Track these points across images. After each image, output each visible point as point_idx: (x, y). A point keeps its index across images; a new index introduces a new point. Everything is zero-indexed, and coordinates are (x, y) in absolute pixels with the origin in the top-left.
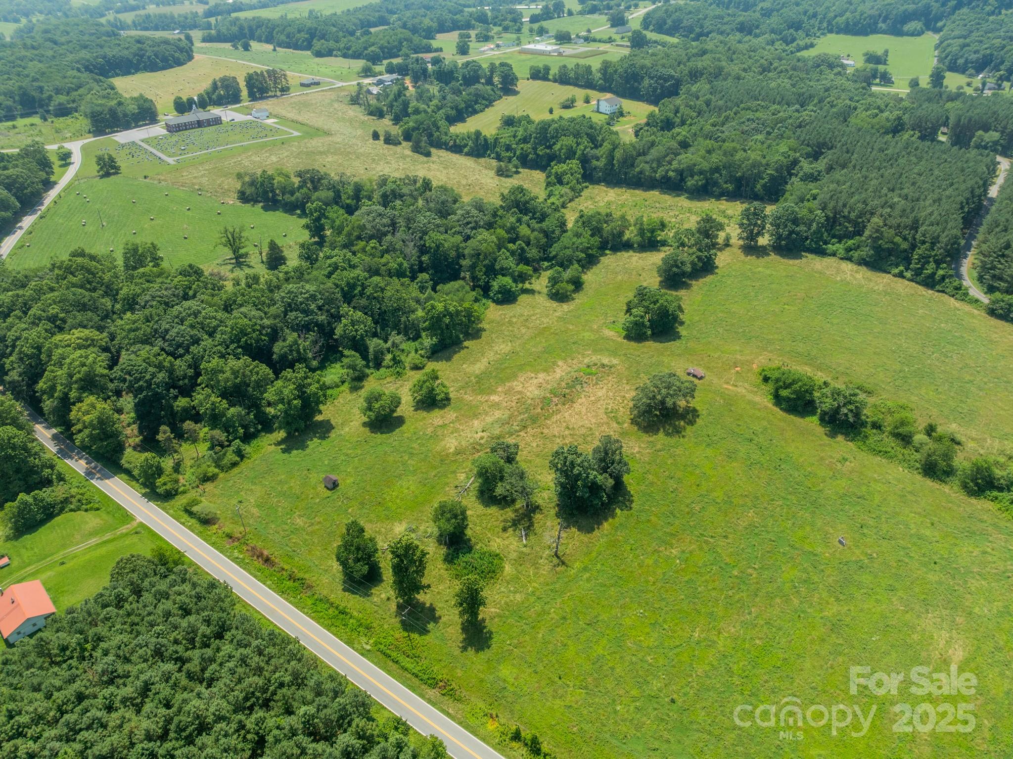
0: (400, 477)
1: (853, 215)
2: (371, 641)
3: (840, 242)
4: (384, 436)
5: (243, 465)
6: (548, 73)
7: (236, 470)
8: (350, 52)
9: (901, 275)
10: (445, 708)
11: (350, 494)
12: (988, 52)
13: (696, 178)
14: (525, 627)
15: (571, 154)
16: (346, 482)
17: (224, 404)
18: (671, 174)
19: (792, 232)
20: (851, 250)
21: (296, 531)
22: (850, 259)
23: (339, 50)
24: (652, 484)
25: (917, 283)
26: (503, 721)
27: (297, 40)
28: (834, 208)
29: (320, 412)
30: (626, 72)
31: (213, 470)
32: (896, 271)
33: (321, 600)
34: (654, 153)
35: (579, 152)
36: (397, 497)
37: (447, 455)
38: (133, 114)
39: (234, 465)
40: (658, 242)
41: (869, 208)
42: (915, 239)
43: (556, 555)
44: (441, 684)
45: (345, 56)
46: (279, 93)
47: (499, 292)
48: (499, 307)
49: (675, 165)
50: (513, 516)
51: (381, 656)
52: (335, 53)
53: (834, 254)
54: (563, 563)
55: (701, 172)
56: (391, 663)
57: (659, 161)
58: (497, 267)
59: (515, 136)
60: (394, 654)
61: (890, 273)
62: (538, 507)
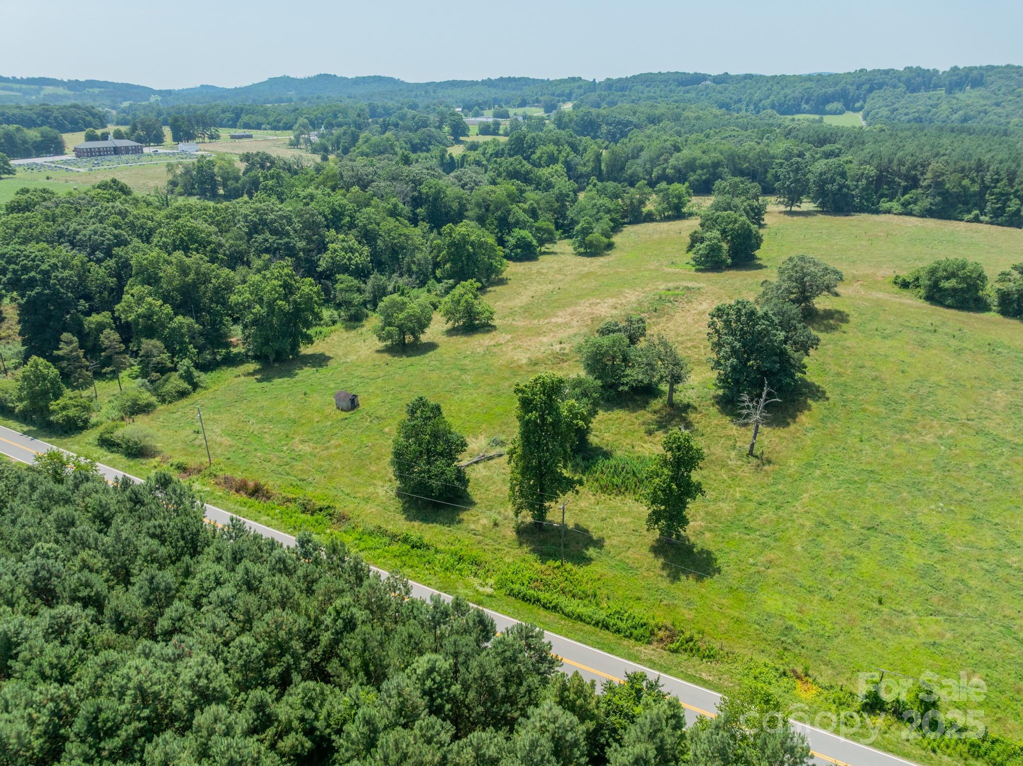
0: (455, 391)
1: (903, 169)
2: (491, 581)
3: (891, 201)
4: (413, 359)
5: (196, 397)
6: (498, 129)
7: (184, 402)
8: (281, 124)
9: (976, 220)
10: (691, 671)
11: (382, 412)
12: (917, 115)
13: (699, 172)
14: (762, 540)
15: (552, 160)
16: (368, 403)
17: (168, 309)
18: (668, 171)
19: (841, 187)
20: (910, 204)
21: (300, 457)
22: (910, 214)
23: (269, 124)
24: (839, 374)
25: (998, 224)
26: (823, 681)
27: (222, 120)
28: (879, 165)
29: (309, 340)
30: (582, 119)
31: (147, 397)
32: (971, 216)
33: (371, 534)
34: (644, 155)
35: (561, 159)
36: (460, 411)
37: (520, 367)
38: (35, 142)
39: (183, 394)
40: (685, 213)
41: (919, 161)
42: (983, 181)
43: (751, 453)
44: (661, 634)
45: (275, 128)
46: (207, 140)
47: (517, 246)
48: (518, 263)
49: (672, 161)
50: (655, 417)
51: (519, 604)
52: (263, 126)
53: (888, 212)
54: (769, 462)
55: (702, 167)
56: (542, 612)
57: (654, 161)
58: (511, 220)
59: (484, 154)
60: (544, 596)
61: (961, 220)
62: (688, 406)
